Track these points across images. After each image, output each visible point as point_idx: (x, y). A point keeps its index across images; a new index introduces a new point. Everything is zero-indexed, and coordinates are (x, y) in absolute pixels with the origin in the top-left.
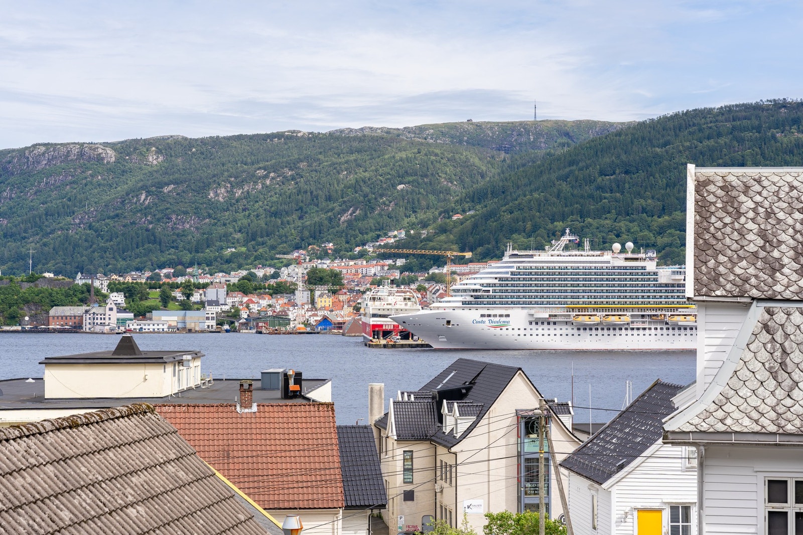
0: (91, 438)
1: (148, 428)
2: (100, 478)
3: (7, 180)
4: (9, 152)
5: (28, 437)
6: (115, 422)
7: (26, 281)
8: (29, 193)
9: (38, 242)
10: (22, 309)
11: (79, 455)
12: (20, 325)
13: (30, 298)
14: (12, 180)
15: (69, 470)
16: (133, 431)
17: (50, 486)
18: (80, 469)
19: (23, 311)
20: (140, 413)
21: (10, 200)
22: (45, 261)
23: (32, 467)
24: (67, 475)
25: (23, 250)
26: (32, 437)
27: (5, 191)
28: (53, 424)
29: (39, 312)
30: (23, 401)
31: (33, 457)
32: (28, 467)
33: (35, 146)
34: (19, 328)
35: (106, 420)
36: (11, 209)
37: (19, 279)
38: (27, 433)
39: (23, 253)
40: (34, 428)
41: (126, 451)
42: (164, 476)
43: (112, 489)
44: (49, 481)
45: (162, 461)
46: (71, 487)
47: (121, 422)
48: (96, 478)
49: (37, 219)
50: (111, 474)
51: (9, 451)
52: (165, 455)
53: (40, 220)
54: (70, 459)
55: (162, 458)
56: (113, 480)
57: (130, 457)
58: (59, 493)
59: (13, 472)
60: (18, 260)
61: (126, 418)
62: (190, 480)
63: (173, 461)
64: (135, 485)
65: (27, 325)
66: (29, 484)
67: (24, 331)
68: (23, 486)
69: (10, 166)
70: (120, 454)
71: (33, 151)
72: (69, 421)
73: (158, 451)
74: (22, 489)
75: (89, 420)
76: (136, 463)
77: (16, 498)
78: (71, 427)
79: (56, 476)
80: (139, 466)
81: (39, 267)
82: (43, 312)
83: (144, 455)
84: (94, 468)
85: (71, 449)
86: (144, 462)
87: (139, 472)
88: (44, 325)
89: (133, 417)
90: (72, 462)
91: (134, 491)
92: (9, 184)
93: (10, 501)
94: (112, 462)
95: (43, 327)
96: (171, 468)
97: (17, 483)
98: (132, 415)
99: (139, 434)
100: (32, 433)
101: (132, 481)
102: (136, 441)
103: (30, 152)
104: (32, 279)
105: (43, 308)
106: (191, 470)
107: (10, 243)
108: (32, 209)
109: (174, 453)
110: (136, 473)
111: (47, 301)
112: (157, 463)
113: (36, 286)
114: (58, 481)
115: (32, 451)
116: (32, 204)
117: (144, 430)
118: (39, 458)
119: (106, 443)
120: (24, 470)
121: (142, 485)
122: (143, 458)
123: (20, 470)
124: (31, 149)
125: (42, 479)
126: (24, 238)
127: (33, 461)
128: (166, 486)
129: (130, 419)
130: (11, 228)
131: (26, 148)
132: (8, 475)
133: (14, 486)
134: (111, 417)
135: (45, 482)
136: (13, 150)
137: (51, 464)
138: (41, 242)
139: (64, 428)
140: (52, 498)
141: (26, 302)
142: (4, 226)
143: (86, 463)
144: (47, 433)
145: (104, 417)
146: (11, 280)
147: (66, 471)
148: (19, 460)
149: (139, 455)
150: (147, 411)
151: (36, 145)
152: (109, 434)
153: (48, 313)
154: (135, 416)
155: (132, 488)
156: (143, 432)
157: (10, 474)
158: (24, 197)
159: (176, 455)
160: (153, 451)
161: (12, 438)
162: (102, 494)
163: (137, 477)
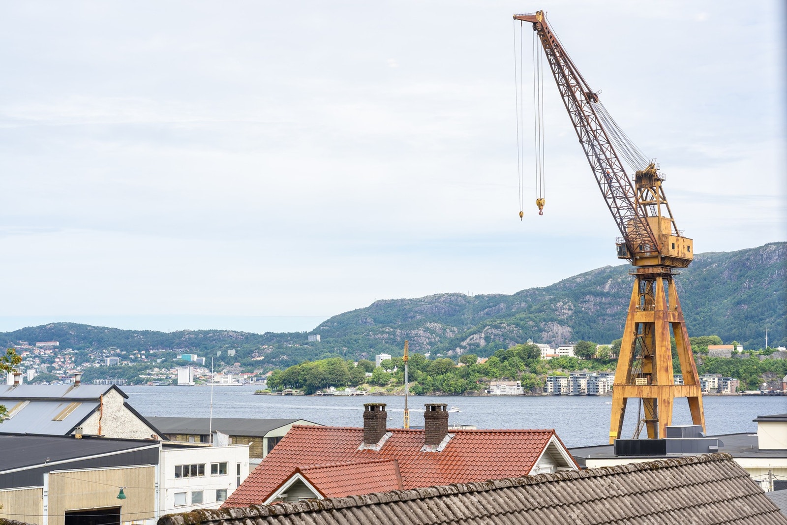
0: (668, 478)
1: (722, 472)
2: (670, 508)
3: (746, 273)
4: (747, 251)
5: (613, 475)
6: (693, 467)
7: (763, 354)
8: (764, 284)
9: (773, 322)
10: (760, 377)
11: (655, 490)
12: (760, 390)
13: (767, 368)
14: (749, 273)
15: (644, 500)
16: (708, 473)
17: (624, 512)
18: (653, 500)
19: (761, 379)
20: (718, 460)
21: (749, 289)
22: (779, 337)
23: (612, 497)
24: (640, 503)
25: (761, 329)
26: (616, 476)
27: (745, 282)
28: (636, 467)
29: (775, 378)
30: (742, 452)
31: (614, 490)
32: (609, 497)
33: (767, 245)
34: (759, 392)
35: (685, 465)
36: (750, 296)
37: (758, 352)
38: (612, 473)
39: (761, 332)
40: (619, 469)
41: (698, 489)
42: (729, 508)
43: (679, 517)
44: (624, 508)
45: (730, 497)
46: (642, 513)
47: (698, 467)
48: (667, 508)
49: (772, 304)
50: (680, 505)
51: (595, 485)
52: (734, 493)
53: (774, 304)
54: (646, 493)
55: (730, 495)
56: (682, 510)
57: (701, 493)
58: (631, 517)
59: (595, 500)
60: (757, 337)
61: (703, 464)
62: (754, 513)
63: (741, 498)
64: (701, 514)
65: (765, 390)
66: (608, 509)
67: (763, 395)
68: (602, 511)
69: (748, 263)
70: (692, 491)
71: (766, 249)
72: (650, 464)
73: (728, 490)
74: (600, 512)
75: (668, 465)
76: (705, 498)
77: (594, 518)
78: (651, 470)
79: (632, 505)
80: (708, 500)
81: (775, 342)
82: (778, 379)
83: (714, 492)
84: (666, 500)
85: (648, 485)
86: (713, 497)
87: (707, 505)
88: (779, 389)
89: (710, 463)
90: (648, 495)
91: (699, 519)
92: (748, 276)
93: (588, 520)
94: (683, 496)
95: (778, 391)
96: (737, 503)
97: (597, 508)
98: (709, 462)
99: (713, 476)
100: (616, 473)
101: (699, 512)
102: (709, 481)
103: (764, 250)
104: (768, 353)
105: (778, 375)
106: (757, 505)
107: (750, 324)
108: (767, 296)
109: (743, 492)
110: (704, 505)
111: (781, 369)
112: (725, 498)
113: (771, 358)
114: (632, 509)
115: (615, 486)
116: (767, 292)
117: (718, 473)
118: (619, 491)
119: (680, 482)
120: (605, 499)
121: (708, 515)
122: (713, 494)
123: (601, 499)
124: (765, 248)
125: (619, 506)
126: (761, 319)
127: (613, 493)
128: (729, 516)
129: (707, 465)
130: (751, 312)
131: (761, 247)
132: (591, 502)
133: (594, 510)
134: (689, 462)
135: (621, 508)
136: (750, 250)
137: (629, 496)
138: (776, 322)
139: (646, 470)
140: (625, 520)
141: (764, 371)
142: (745, 310)
143: (660, 496)
144: (630, 473)
145: (682, 462)
146: (751, 354)
147: (641, 501)
148: (602, 492)
149: (710, 492)
150: (724, 459)
151: (769, 244)
152: (685, 476)
153: (782, 379)
154: (712, 462)
155: (698, 516)
156: (717, 474)
157: (593, 501)
158: (760, 286)
159: (745, 494)
160: (724, 489)
161: (599, 475)
162: (669, 519)
163: (704, 508)
